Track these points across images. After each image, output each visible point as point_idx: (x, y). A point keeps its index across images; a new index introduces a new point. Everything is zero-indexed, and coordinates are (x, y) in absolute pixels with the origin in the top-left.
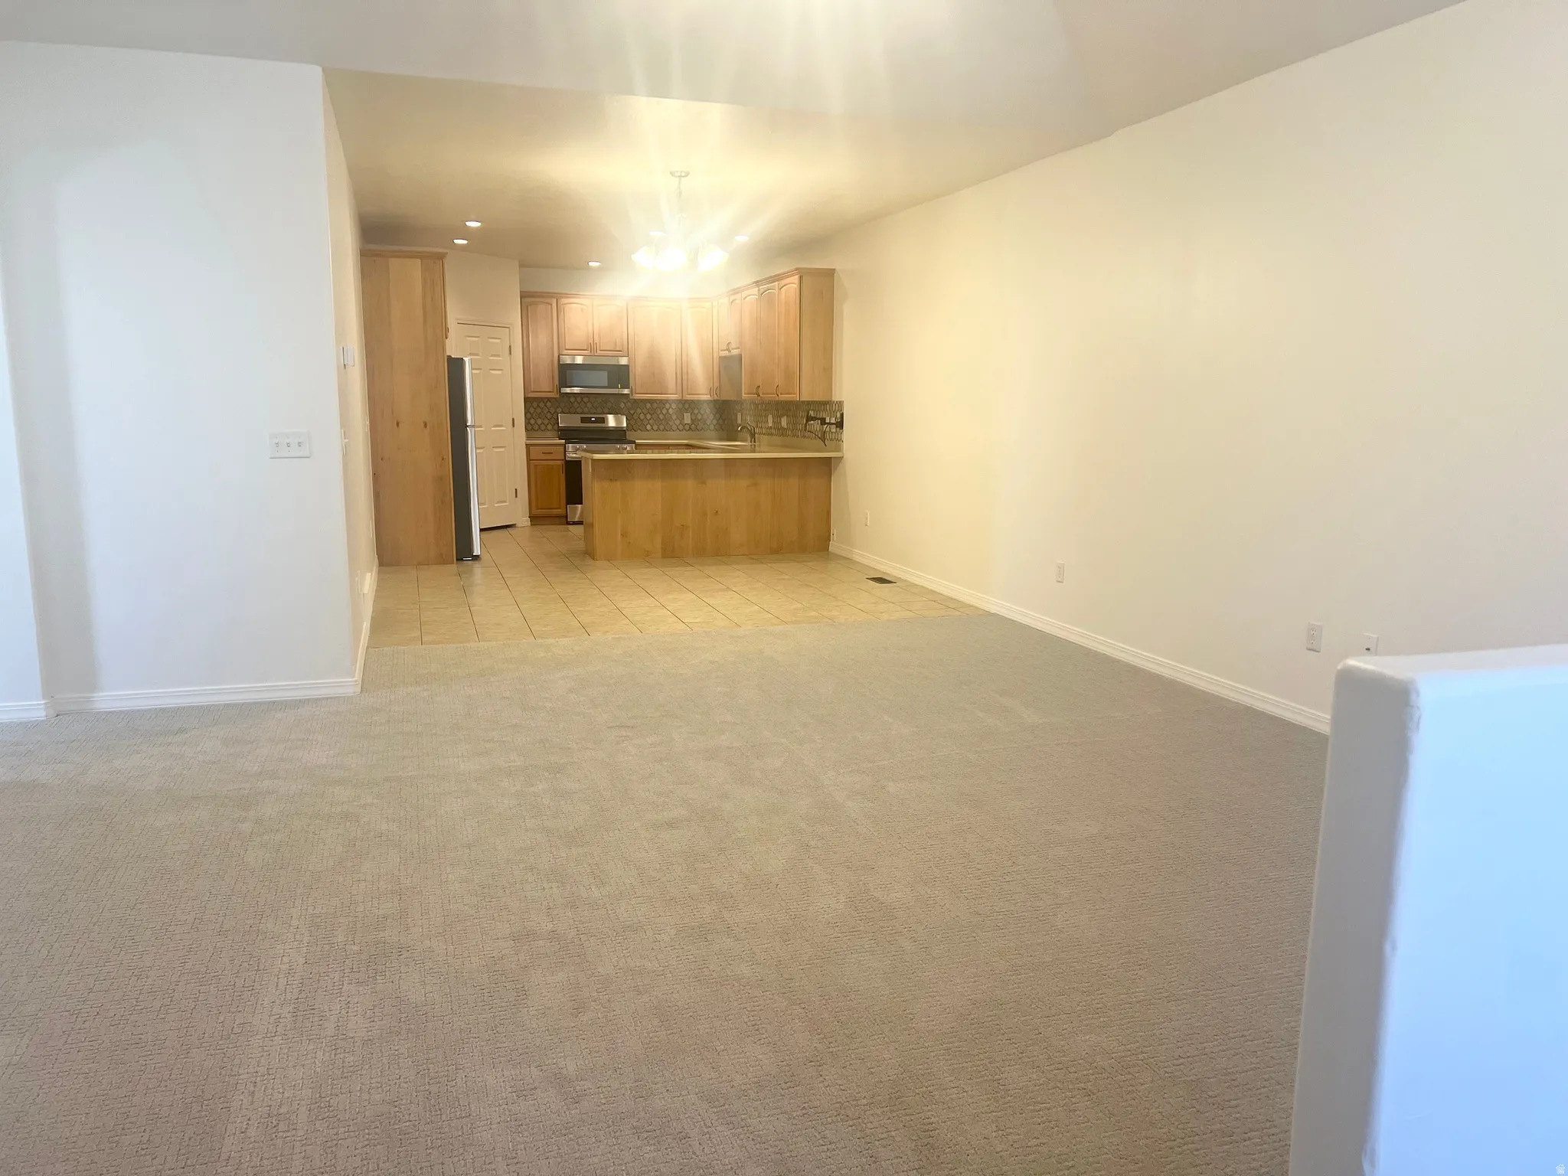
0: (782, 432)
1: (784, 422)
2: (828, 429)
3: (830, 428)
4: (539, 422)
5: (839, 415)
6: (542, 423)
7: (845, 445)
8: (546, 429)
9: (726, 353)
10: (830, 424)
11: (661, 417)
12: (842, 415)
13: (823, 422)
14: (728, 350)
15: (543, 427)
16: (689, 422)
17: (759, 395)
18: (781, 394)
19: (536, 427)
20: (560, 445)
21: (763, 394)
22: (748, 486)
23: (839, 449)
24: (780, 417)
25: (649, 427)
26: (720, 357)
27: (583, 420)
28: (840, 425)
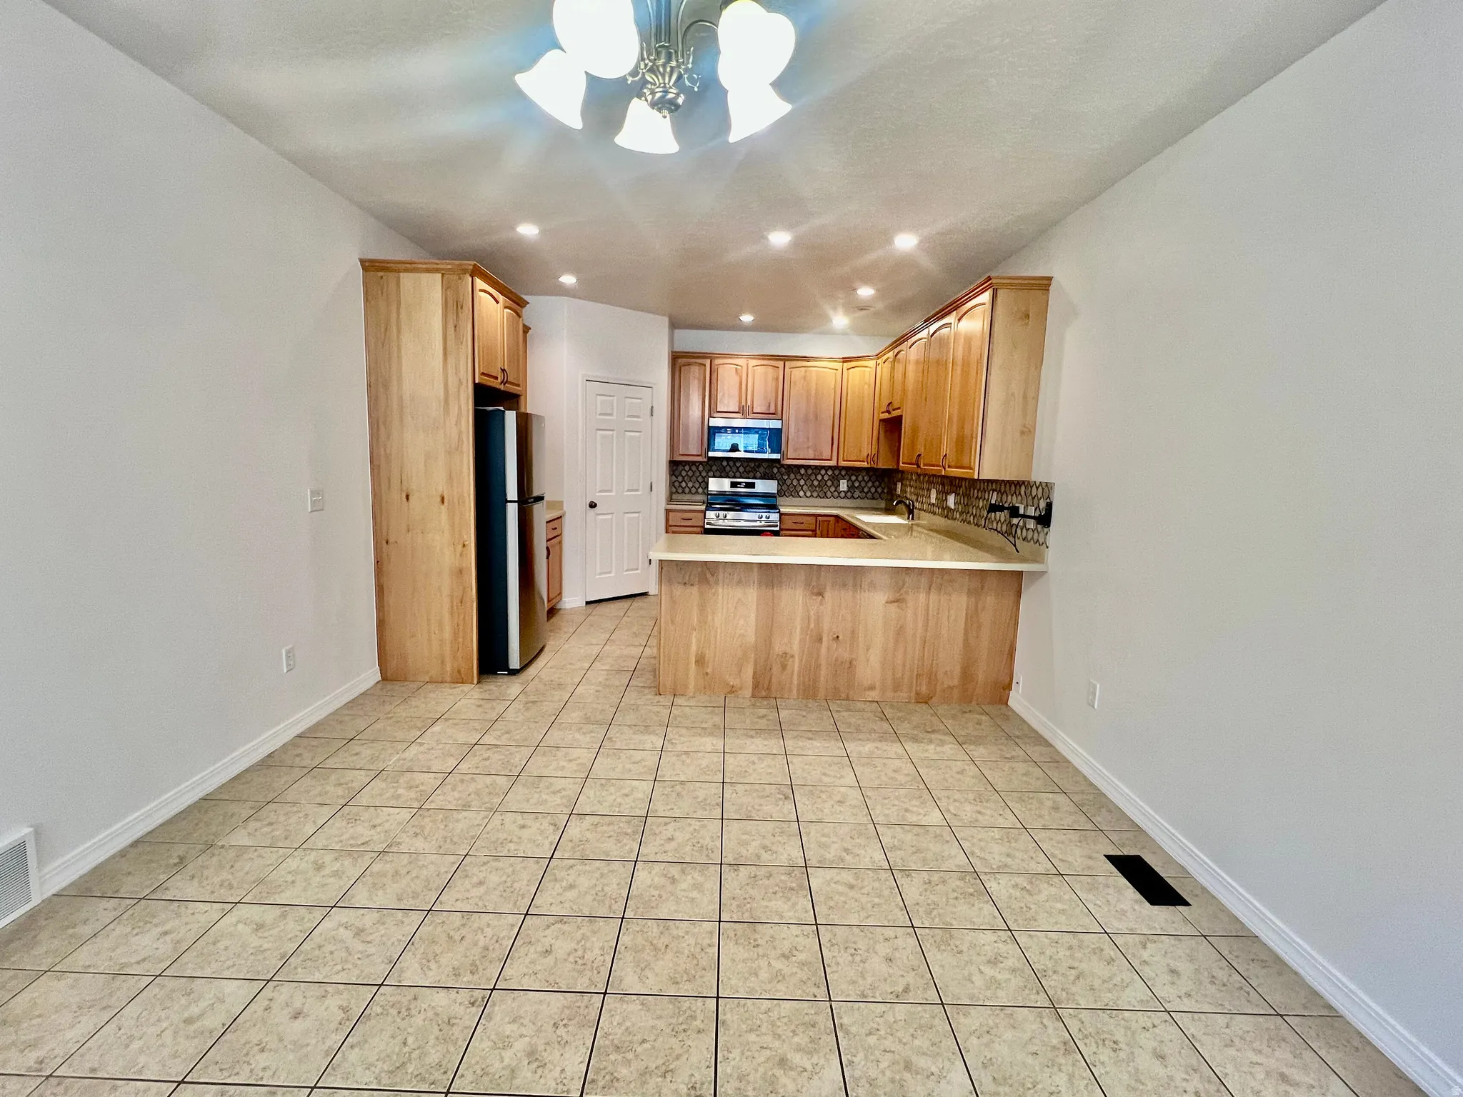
0: (947, 513)
1: (951, 500)
2: (1021, 524)
3: (1025, 523)
4: (690, 485)
5: (1042, 504)
6: (693, 486)
7: (1051, 555)
8: (697, 492)
9: (886, 416)
10: (1024, 516)
11: (816, 483)
12: (1049, 506)
13: (1014, 512)
14: (888, 412)
15: (693, 490)
16: (845, 489)
17: (918, 466)
18: (949, 467)
19: (687, 490)
20: (701, 511)
21: (925, 465)
22: (887, 602)
23: (1038, 558)
24: (948, 493)
25: (801, 493)
26: (881, 420)
27: (734, 485)
28: (1045, 520)
